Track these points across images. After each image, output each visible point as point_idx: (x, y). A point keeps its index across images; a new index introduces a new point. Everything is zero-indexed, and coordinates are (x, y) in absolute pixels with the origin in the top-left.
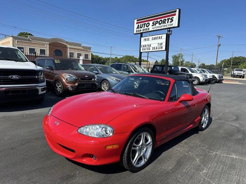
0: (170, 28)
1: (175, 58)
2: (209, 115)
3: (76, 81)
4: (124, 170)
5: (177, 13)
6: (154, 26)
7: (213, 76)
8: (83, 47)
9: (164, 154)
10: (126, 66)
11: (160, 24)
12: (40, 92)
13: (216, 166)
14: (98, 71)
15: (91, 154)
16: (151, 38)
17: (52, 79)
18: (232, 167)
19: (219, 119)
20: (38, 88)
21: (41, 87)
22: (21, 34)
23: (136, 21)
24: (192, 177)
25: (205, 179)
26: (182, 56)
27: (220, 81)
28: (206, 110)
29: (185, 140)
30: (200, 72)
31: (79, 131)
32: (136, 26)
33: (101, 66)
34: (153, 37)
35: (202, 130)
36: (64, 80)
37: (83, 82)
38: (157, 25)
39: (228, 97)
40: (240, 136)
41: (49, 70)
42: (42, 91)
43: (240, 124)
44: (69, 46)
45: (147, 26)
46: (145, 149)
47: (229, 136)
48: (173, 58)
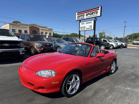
0: (96, 17)
1: (101, 34)
2: (116, 65)
3: (42, 47)
4: (63, 96)
5: (100, 8)
6: (87, 16)
7: (122, 44)
8: (48, 29)
9: (88, 87)
10: (71, 39)
11: (90, 15)
12: (21, 53)
13: (117, 94)
14: (55, 41)
15: (43, 87)
16: (85, 23)
17: (29, 46)
18: (127, 94)
19: (122, 68)
20: (20, 51)
21: (21, 50)
22: (14, 22)
23: (77, 13)
24: (102, 100)
25: (109, 101)
26: (104, 33)
27: (125, 47)
28: (114, 63)
29: (101, 80)
30: (114, 42)
31: (36, 74)
32: (77, 16)
33: (57, 39)
34: (87, 22)
35: (112, 74)
36: (35, 47)
37: (46, 47)
38: (89, 15)
39: (130, 55)
40: (133, 77)
41: (27, 41)
42: (22, 52)
43: (134, 71)
44: (40, 28)
45: (83, 16)
46: (75, 84)
47: (127, 77)
48: (99, 34)
